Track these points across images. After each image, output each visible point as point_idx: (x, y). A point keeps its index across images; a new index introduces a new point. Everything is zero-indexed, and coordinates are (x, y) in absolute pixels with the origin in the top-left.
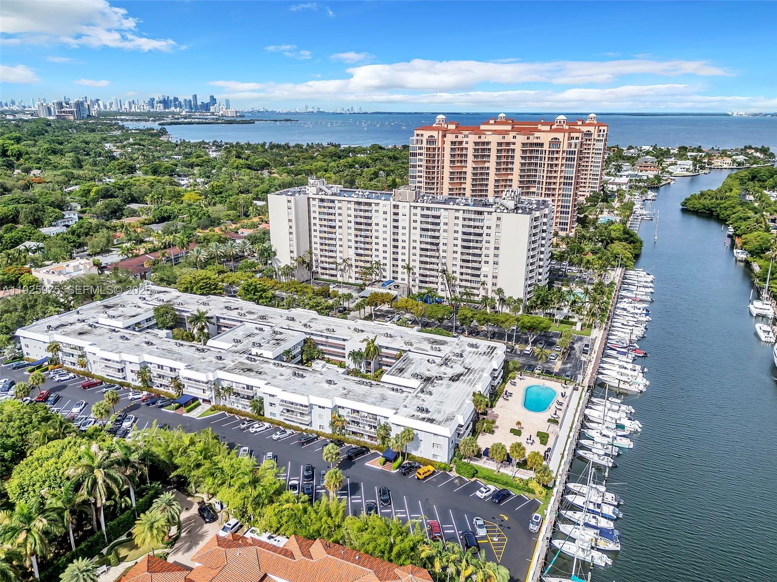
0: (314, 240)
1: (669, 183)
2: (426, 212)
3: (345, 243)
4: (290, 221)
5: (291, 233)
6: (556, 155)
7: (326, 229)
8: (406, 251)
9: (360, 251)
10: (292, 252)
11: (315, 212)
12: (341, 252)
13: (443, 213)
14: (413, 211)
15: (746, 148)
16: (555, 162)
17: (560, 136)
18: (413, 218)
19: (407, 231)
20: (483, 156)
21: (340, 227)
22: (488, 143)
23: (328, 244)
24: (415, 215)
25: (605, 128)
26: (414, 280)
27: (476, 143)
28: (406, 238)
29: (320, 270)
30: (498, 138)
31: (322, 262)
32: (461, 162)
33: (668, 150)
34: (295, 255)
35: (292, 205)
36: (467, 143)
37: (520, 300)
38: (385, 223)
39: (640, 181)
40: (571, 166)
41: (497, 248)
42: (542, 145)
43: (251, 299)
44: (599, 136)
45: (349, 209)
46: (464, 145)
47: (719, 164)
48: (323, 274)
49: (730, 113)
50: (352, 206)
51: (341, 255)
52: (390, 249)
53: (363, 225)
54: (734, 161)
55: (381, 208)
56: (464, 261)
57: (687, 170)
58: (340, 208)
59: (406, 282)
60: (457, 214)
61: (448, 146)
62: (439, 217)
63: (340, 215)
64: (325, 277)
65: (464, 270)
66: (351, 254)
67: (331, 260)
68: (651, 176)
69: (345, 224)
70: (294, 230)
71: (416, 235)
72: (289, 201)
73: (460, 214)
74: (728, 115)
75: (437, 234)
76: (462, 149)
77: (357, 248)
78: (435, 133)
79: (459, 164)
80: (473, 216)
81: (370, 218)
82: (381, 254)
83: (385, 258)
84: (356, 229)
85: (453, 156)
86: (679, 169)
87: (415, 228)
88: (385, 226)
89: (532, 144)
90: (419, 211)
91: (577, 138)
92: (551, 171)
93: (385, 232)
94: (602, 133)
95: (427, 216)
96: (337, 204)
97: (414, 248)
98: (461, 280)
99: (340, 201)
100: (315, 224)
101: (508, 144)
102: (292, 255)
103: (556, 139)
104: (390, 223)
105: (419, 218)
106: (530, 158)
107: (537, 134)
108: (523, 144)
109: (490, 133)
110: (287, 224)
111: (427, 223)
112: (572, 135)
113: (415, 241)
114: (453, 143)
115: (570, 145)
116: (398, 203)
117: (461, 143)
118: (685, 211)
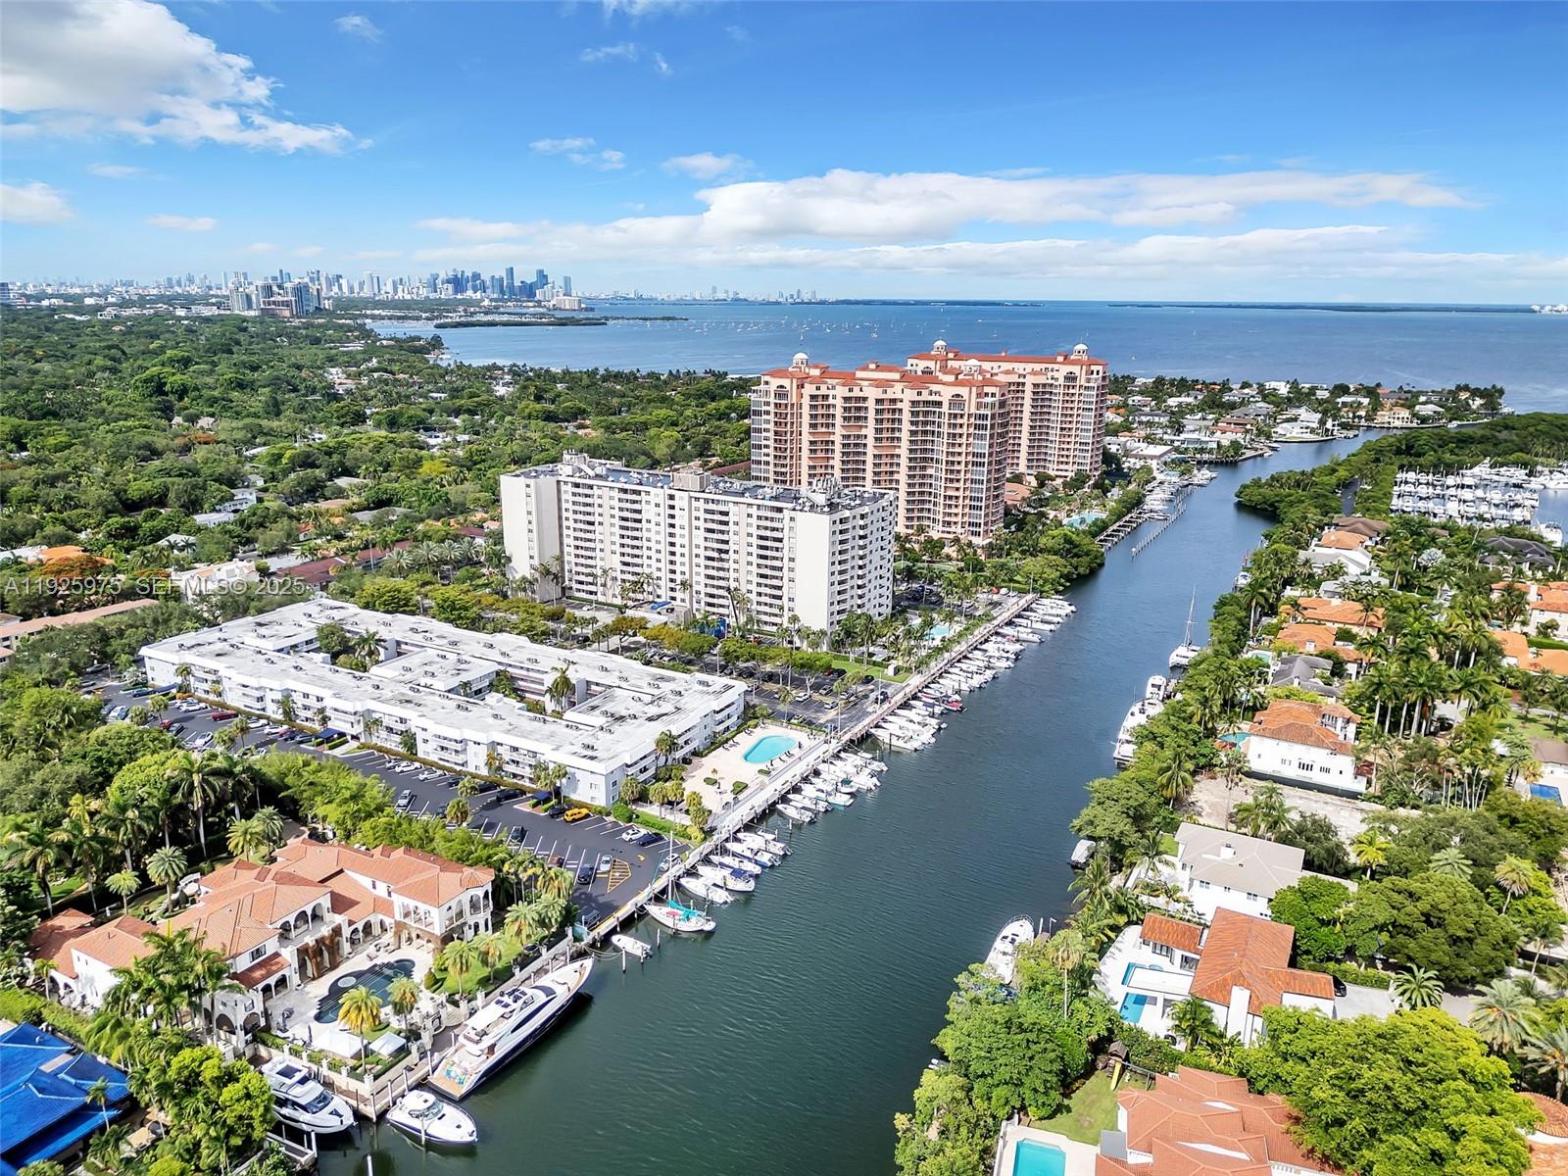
0: (566, 541)
1: (1262, 455)
2: (711, 506)
3: (608, 547)
4: (529, 513)
5: (530, 531)
6: (959, 421)
7: (582, 526)
8: (686, 560)
9: (627, 559)
10: (531, 557)
11: (567, 501)
12: (602, 559)
13: (731, 508)
14: (695, 504)
15: (1459, 388)
16: (958, 431)
17: (964, 391)
18: (695, 514)
19: (686, 532)
20: (858, 418)
21: (600, 524)
22: (865, 399)
23: (586, 549)
24: (697, 509)
25: (1100, 368)
26: (698, 602)
27: (846, 399)
28: (686, 541)
29: (575, 586)
30: (878, 394)
31: (578, 573)
32: (827, 425)
33: (1313, 390)
34: (536, 562)
35: (532, 491)
36: (834, 397)
37: (823, 633)
38: (658, 519)
40: (982, 437)
41: (792, 560)
42: (939, 404)
43: (447, 620)
44: (1088, 380)
45: (611, 498)
46: (831, 401)
47: (1386, 419)
48: (579, 590)
49: (1537, 308)
50: (616, 494)
51: (602, 563)
52: (665, 557)
53: (631, 521)
54: (1415, 415)
55: (653, 499)
56: (762, 576)
57: (1313, 431)
58: (600, 497)
59: (688, 604)
60: (750, 511)
61: (806, 401)
62: (726, 514)
63: (600, 506)
64: (577, 595)
65: (763, 590)
66: (615, 562)
67: (588, 570)
68: (1225, 443)
69: (606, 520)
70: (534, 527)
71: (699, 536)
72: (528, 486)
73: (754, 511)
74: (1534, 311)
75: (725, 537)
76: (828, 406)
77: (623, 554)
78: (786, 382)
79: (824, 430)
80: (769, 514)
81: (639, 512)
82: (653, 565)
83: (659, 569)
84: (622, 528)
85: (813, 417)
86: (1297, 430)
87: (698, 528)
88: (658, 524)
89: (927, 403)
90: (701, 504)
91: (993, 395)
92: (953, 445)
93: (658, 533)
94: (1095, 376)
95: (712, 512)
96: (596, 491)
97: (697, 556)
98: (759, 603)
99: (599, 487)
100: (567, 519)
101: (893, 401)
102: (532, 562)
103: (958, 395)
104: (664, 521)
105: (702, 515)
106: (925, 423)
107: (935, 388)
108: (913, 402)
109: (866, 383)
110: (525, 518)
111: (713, 521)
112: (987, 389)
113: (697, 546)
114: (813, 397)
115: (979, 406)
116: (673, 492)
117: (825, 397)
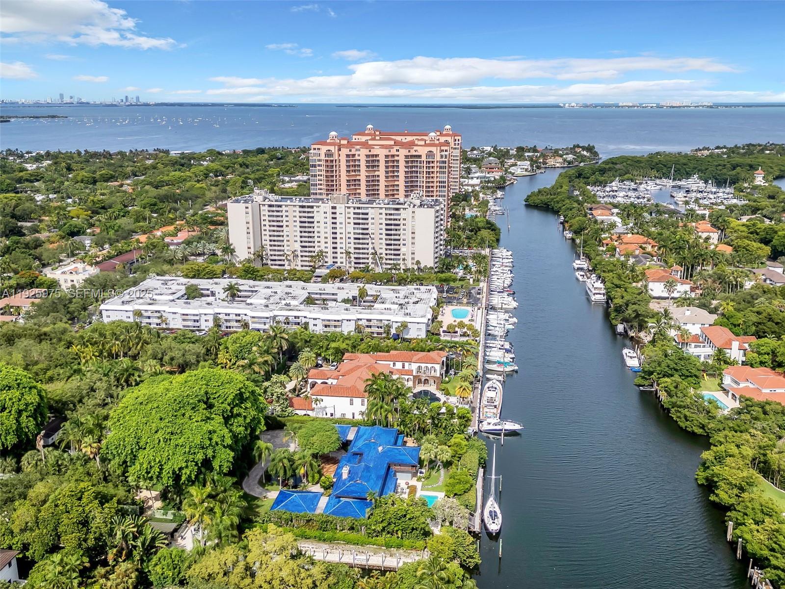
0: (264, 238)
1: (512, 183)
2: (357, 211)
3: (291, 238)
4: (248, 223)
5: (248, 233)
6: (431, 165)
7: (275, 228)
8: (343, 241)
9: (304, 244)
10: (249, 248)
11: (264, 215)
12: (288, 246)
13: (370, 211)
14: (348, 210)
16: (431, 170)
17: (433, 149)
18: (348, 215)
19: (343, 226)
20: (373, 166)
21: (287, 226)
22: (377, 156)
23: (277, 239)
24: (349, 213)
25: (460, 138)
26: (350, 263)
27: (367, 156)
28: (343, 231)
29: (269, 262)
30: (385, 152)
31: (271, 255)
32: (355, 171)
33: (508, 151)
34: (252, 251)
35: (250, 210)
36: (359, 155)
37: (431, 268)
38: (326, 220)
39: (489, 182)
40: (444, 173)
41: (413, 233)
42: (420, 156)
43: (249, 278)
44: (455, 144)
45: (295, 211)
46: (357, 157)
47: (553, 163)
48: (272, 265)
49: (562, 105)
50: (298, 209)
51: (288, 248)
52: (330, 240)
53: (307, 225)
54: (565, 160)
55: (322, 210)
56: (387, 245)
57: (526, 170)
58: (287, 211)
59: (344, 264)
60: (381, 211)
61: (343, 159)
62: (367, 214)
63: (287, 216)
64: (274, 267)
65: (388, 252)
66: (297, 246)
67: (281, 253)
68: (497, 177)
69: (291, 224)
70: (251, 230)
71: (351, 228)
72: (247, 208)
73: (384, 211)
74: (561, 107)
75: (366, 226)
76: (355, 160)
77: (301, 242)
78: (332, 148)
79: (354, 173)
80: (393, 212)
81: (313, 217)
82: (323, 243)
83: (326, 247)
84: (301, 227)
85: (348, 166)
86: (519, 170)
87: (349, 223)
88: (326, 223)
89: (412, 156)
90: (352, 210)
91: (446, 151)
92: (429, 177)
93: (326, 228)
94: (457, 142)
95: (359, 214)
96: (284, 208)
97: (349, 238)
98: (386, 259)
99: (286, 206)
100: (265, 225)
101: (393, 156)
102: (249, 250)
103: (430, 151)
104: (329, 221)
105: (352, 216)
106: (412, 167)
107: (415, 148)
108: (406, 156)
109: (378, 147)
110: (245, 226)
111: (359, 219)
112: (443, 148)
113: (349, 233)
114: (348, 156)
115: (442, 156)
116: (335, 205)
117: (354, 155)
118: (528, 206)
